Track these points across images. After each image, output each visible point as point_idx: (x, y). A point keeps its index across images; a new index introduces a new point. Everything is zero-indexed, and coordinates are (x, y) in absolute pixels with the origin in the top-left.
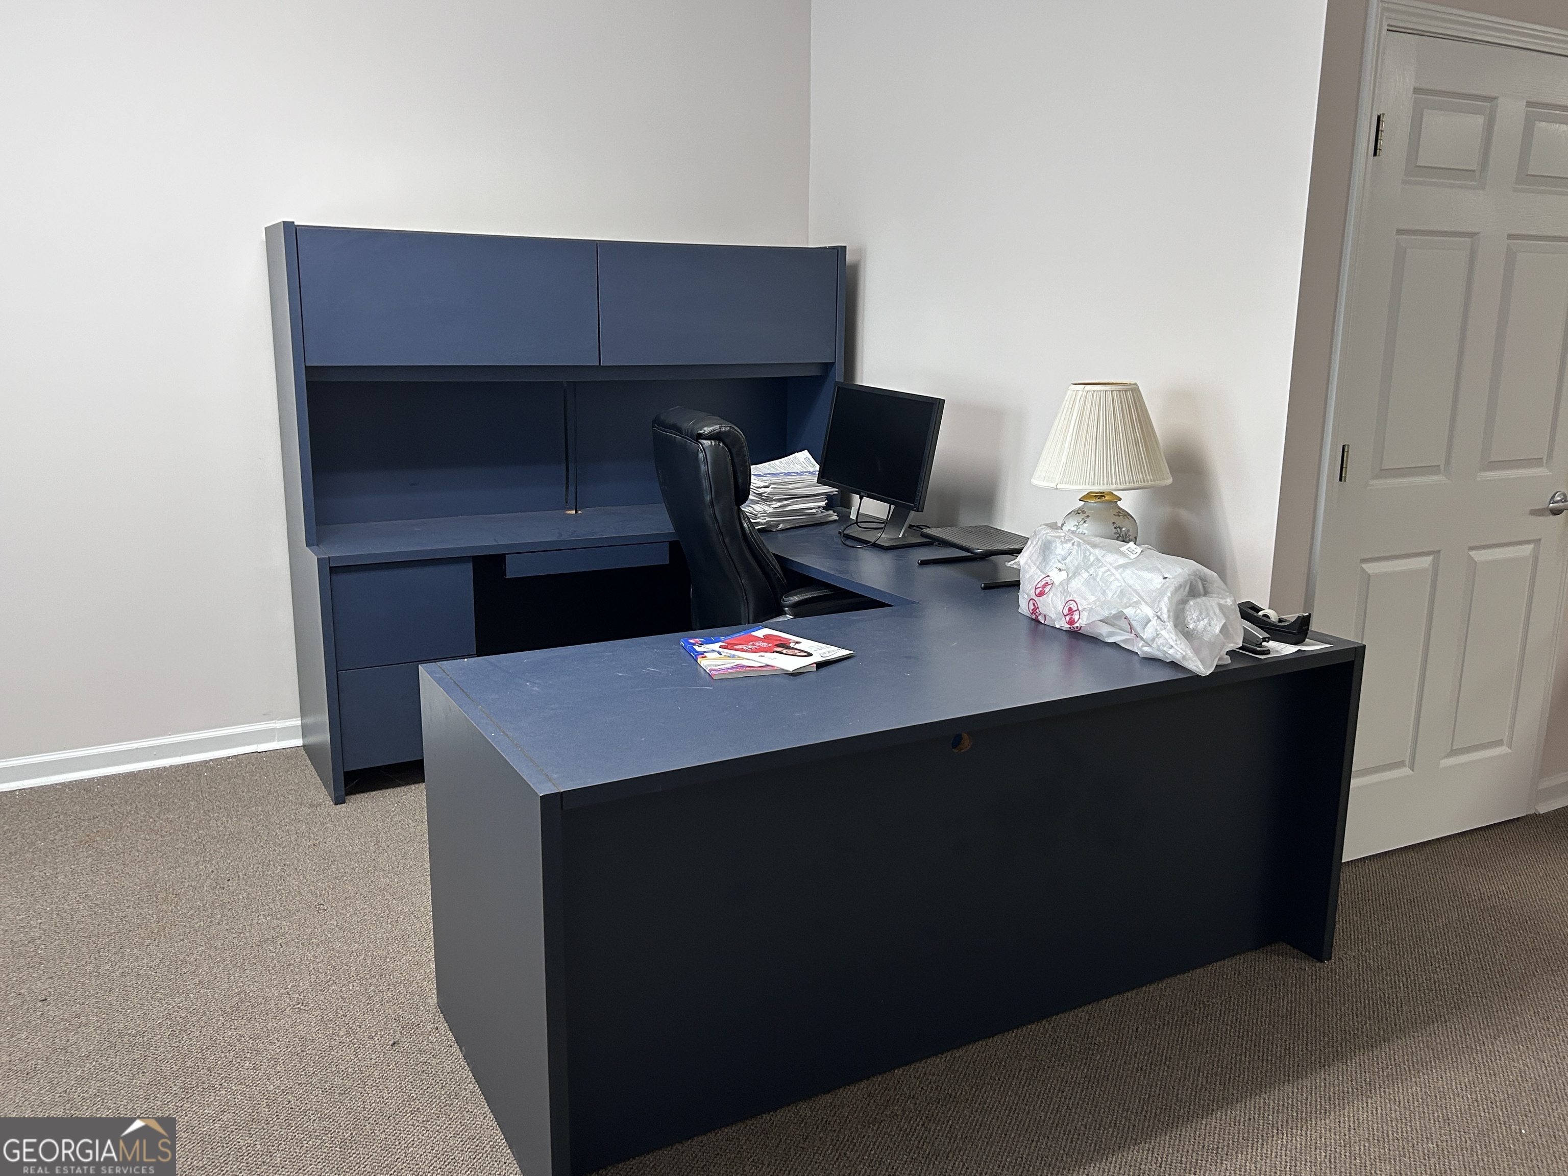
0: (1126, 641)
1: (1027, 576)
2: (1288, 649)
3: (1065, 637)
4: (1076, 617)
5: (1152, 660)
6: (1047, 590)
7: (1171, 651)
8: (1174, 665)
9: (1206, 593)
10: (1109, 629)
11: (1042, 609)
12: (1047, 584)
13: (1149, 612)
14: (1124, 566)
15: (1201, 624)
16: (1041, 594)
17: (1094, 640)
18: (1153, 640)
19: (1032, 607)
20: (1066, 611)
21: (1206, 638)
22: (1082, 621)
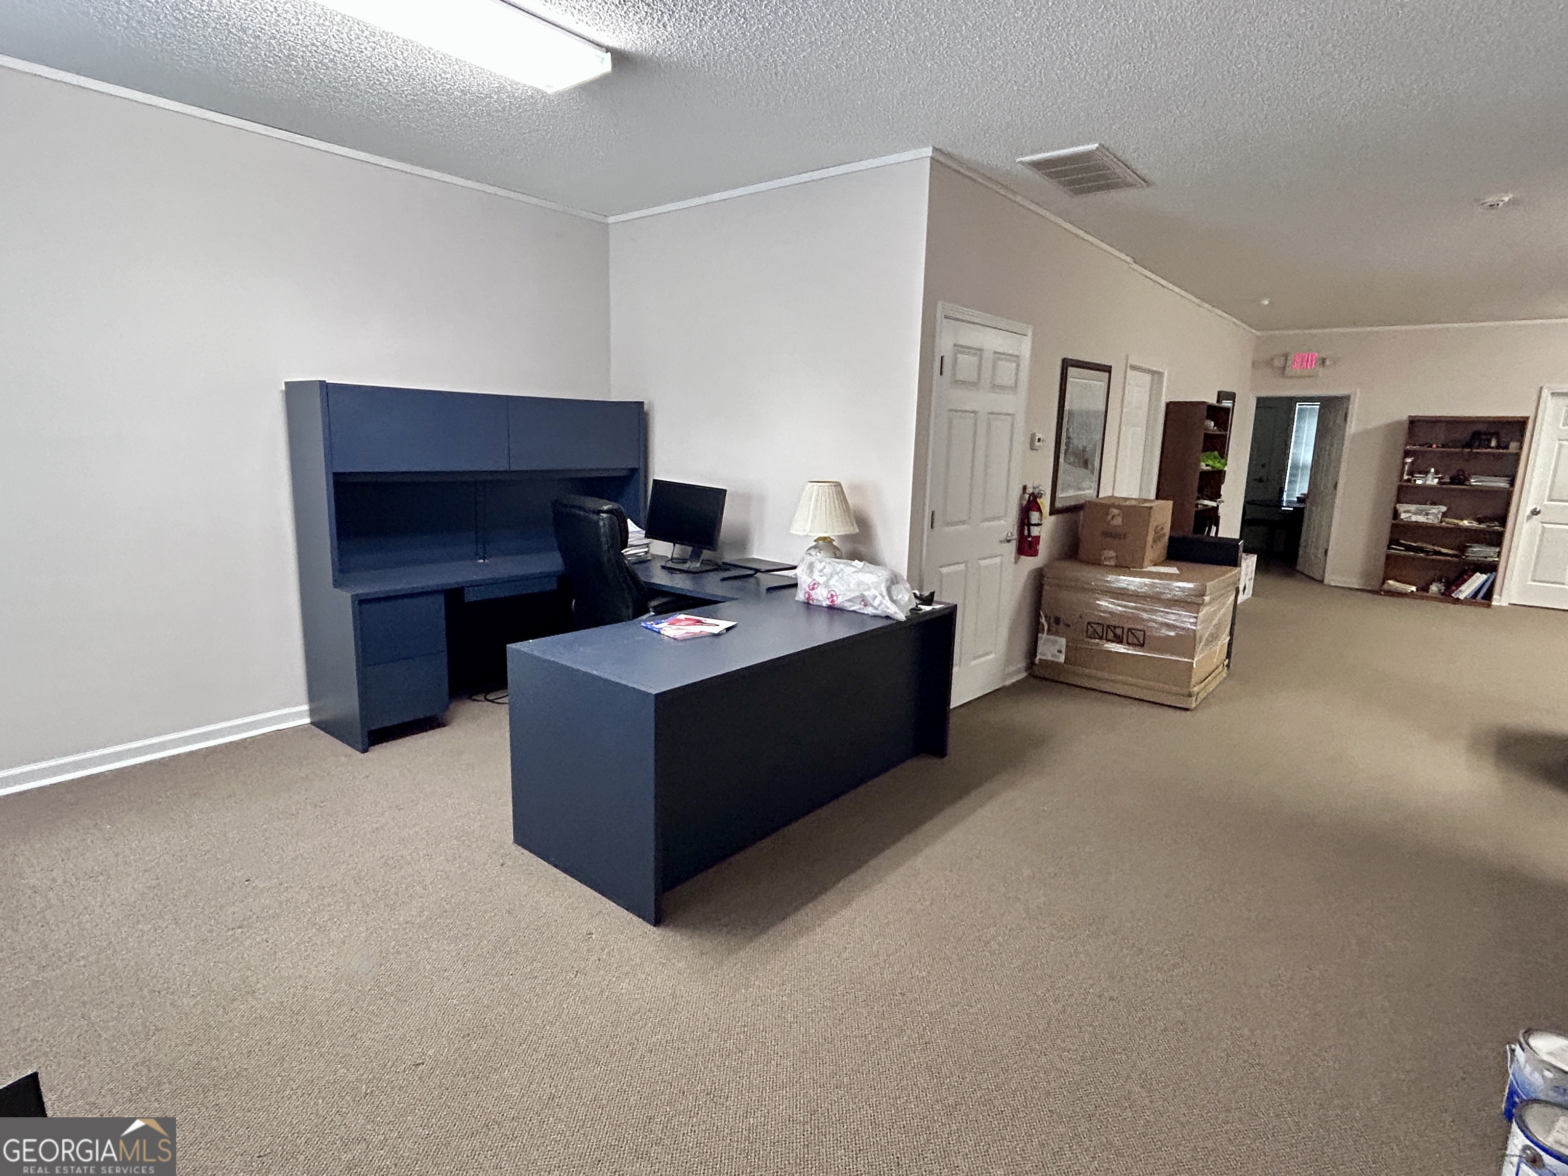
0: (860, 609)
1: (802, 581)
2: (927, 608)
3: (826, 610)
4: (835, 598)
5: (876, 616)
6: (816, 586)
7: (888, 611)
8: (887, 617)
9: (898, 583)
10: (851, 604)
11: (814, 596)
12: (815, 584)
13: (877, 593)
14: (854, 572)
15: (900, 597)
16: (813, 589)
17: (841, 610)
18: (879, 606)
19: (807, 596)
20: (829, 596)
21: (903, 603)
22: (839, 601)
